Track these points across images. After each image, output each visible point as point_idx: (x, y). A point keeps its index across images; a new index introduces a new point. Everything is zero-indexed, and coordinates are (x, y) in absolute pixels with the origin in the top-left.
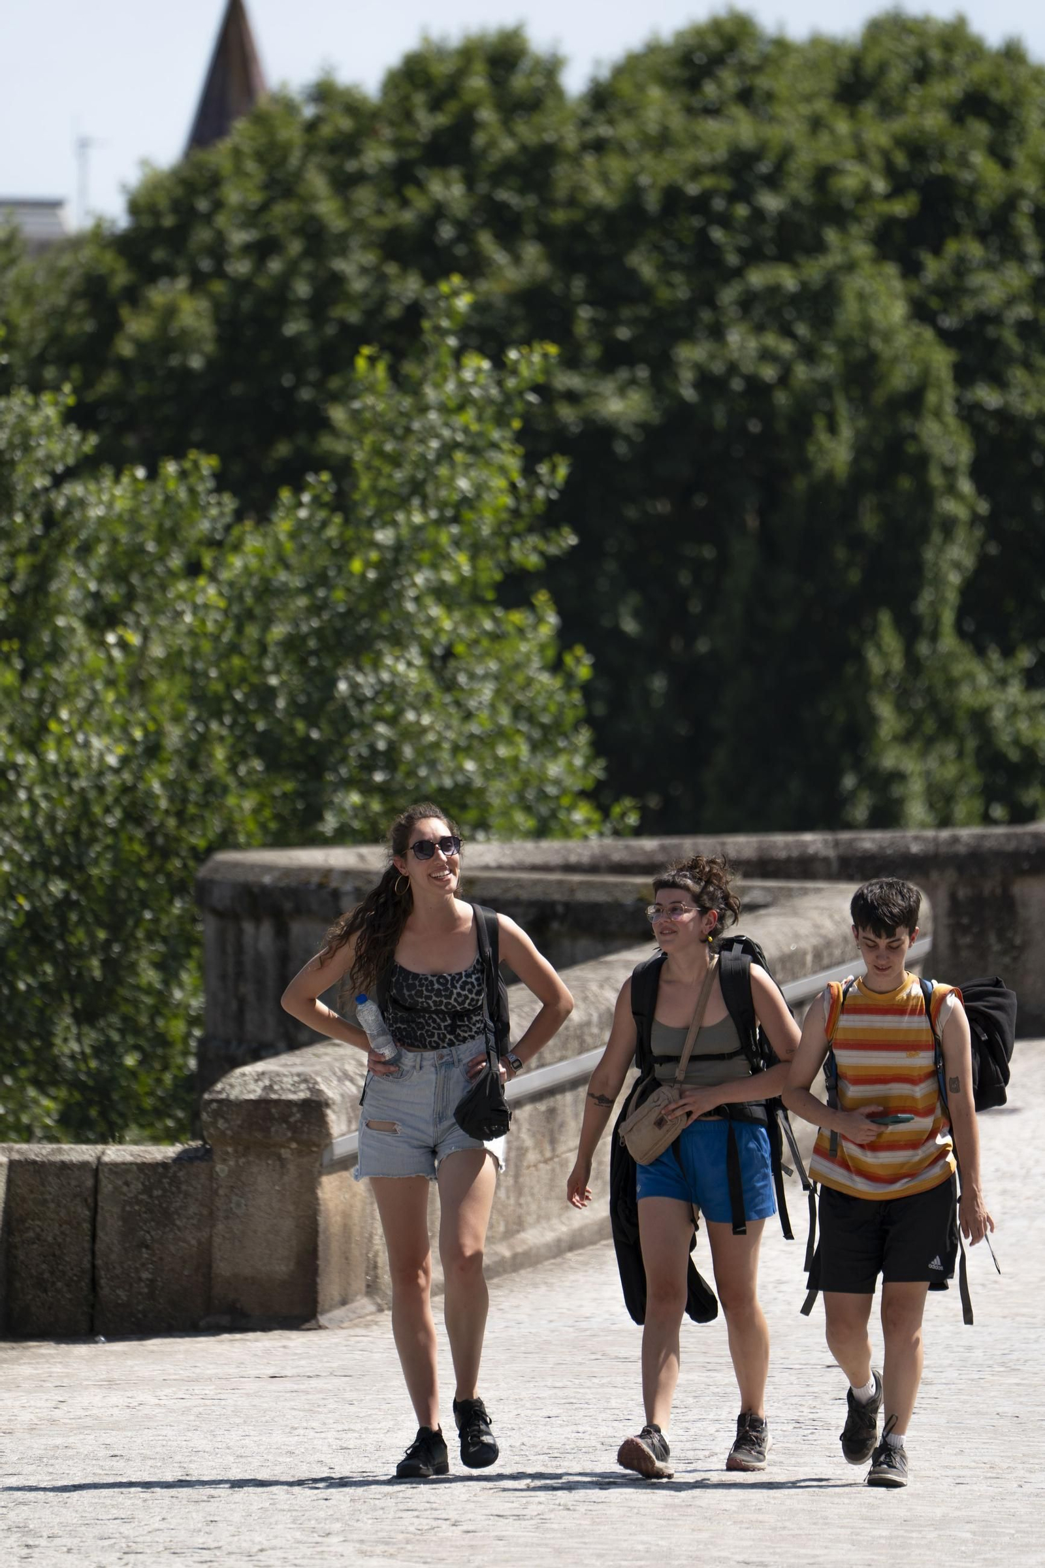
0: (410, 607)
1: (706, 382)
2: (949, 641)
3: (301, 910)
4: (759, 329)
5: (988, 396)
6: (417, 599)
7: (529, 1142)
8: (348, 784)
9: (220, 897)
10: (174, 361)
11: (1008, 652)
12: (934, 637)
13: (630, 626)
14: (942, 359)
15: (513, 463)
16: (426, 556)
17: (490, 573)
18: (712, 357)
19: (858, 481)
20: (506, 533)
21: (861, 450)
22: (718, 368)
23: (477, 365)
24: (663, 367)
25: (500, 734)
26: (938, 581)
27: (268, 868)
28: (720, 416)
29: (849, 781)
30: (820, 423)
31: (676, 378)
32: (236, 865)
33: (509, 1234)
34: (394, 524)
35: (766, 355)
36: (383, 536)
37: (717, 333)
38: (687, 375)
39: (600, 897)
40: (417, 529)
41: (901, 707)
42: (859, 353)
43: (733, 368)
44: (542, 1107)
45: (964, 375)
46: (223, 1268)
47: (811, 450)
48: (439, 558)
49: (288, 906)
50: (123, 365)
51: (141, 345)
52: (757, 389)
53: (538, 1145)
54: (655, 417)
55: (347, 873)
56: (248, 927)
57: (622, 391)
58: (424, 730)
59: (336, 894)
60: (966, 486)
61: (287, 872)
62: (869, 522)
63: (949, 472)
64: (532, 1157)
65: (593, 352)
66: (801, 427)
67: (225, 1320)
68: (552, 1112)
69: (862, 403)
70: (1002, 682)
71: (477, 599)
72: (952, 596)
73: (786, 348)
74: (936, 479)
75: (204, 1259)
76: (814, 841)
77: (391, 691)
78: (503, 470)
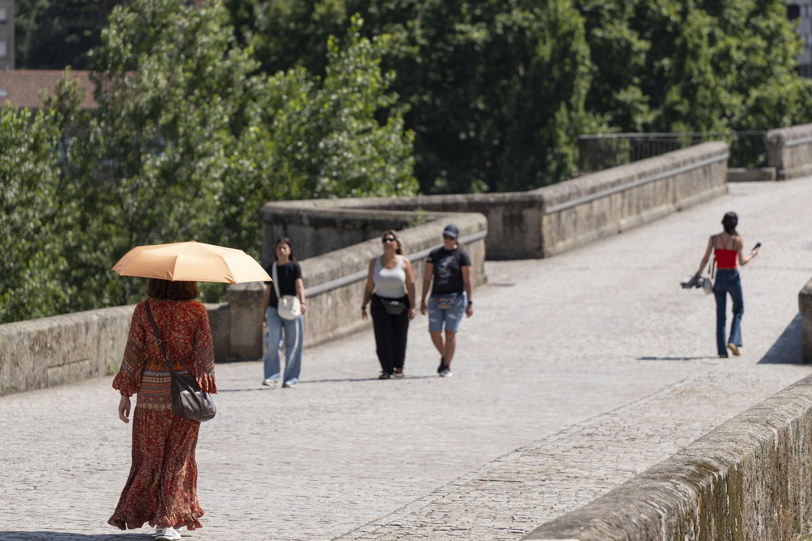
0: (343, 119)
1: (506, 28)
2: (582, 113)
3: (291, 222)
4: (523, 10)
5: (598, 33)
6: (346, 117)
7: (339, 300)
8: (325, 176)
9: (267, 217)
10: (332, 21)
11: (602, 115)
12: (577, 111)
13: (481, 106)
14: (580, 21)
15: (378, 73)
16: (348, 103)
17: (372, 108)
18: (508, 19)
19: (553, 60)
20: (376, 95)
21: (554, 51)
22: (509, 23)
23: (365, 42)
24: (490, 23)
25: (373, 159)
26: (579, 93)
27: (280, 209)
28: (510, 39)
29: (550, 157)
30: (541, 41)
31: (495, 27)
32: (272, 208)
33: (332, 330)
34: (337, 93)
35: (525, 19)
36: (334, 97)
37: (509, 11)
38: (499, 25)
39: (382, 218)
40: (345, 95)
41: (567, 133)
42: (552, 18)
43: (514, 23)
44: (345, 289)
45: (588, 26)
46: (233, 342)
47: (537, 49)
48: (353, 103)
49: (287, 220)
50: (316, 22)
51: (322, 16)
52: (522, 30)
53: (343, 301)
54: (489, 39)
55: (305, 211)
56: (275, 227)
57: (478, 30)
58: (349, 159)
59: (301, 217)
60: (588, 62)
61: (287, 210)
62: (556, 73)
63: (583, 57)
64: (341, 305)
65: (468, 18)
66: (535, 41)
67: (234, 359)
68: (348, 291)
69: (554, 35)
70: (600, 125)
71: (367, 116)
72: (583, 98)
73: (531, 16)
74: (579, 58)
75: (228, 339)
76: (460, 198)
77: (337, 146)
78: (375, 76)
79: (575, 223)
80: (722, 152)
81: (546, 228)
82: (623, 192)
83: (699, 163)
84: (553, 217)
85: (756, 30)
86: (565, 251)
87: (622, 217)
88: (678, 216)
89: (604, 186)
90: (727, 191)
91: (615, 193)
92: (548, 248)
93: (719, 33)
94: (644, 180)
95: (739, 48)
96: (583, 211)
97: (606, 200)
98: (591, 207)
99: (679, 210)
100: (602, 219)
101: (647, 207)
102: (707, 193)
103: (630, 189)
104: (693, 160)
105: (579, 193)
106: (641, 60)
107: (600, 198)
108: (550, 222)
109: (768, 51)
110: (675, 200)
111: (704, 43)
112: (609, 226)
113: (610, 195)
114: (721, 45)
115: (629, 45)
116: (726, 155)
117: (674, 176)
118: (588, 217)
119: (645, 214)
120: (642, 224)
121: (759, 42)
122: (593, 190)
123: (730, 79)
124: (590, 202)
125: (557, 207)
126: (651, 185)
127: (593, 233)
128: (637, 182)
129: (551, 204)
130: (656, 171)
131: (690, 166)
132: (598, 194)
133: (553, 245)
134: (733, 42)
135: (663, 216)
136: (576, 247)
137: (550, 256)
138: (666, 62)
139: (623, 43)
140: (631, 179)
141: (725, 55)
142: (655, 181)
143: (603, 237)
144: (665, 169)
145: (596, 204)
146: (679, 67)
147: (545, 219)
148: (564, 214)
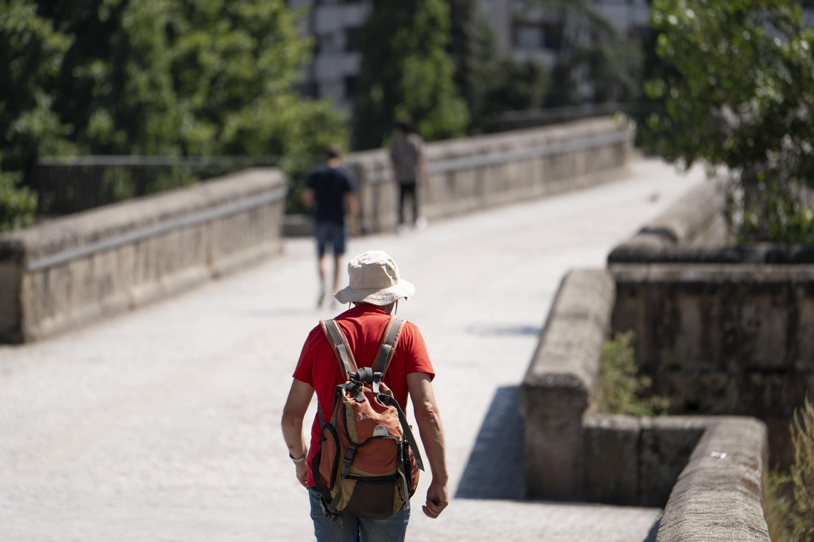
79: (69, 289)
80: (275, 187)
81: (28, 296)
82: (137, 243)
83: (245, 203)
84: (39, 278)
85: (237, 22)
86: (56, 334)
87: (135, 282)
88: (213, 287)
89: (109, 232)
90: (281, 252)
91: (127, 244)
92: (30, 327)
93: (182, 25)
94: (168, 225)
95: (213, 49)
96: (79, 269)
97: (113, 256)
98: (92, 267)
99: (216, 276)
100: (106, 285)
101: (170, 268)
102: (252, 252)
103: (147, 239)
104: (235, 197)
105: (75, 240)
106: (55, 64)
107: (105, 251)
108: (33, 286)
109: (256, 54)
110: (209, 261)
111: (158, 39)
112: (117, 298)
113: (118, 248)
114: (185, 44)
115: (36, 41)
116: (280, 193)
117: (209, 222)
118: (88, 281)
119: (168, 281)
120: (162, 297)
121: (243, 40)
122: (95, 237)
123: (198, 100)
124: (90, 256)
125: (45, 261)
126: (175, 236)
127: (93, 307)
128: (157, 227)
129: (36, 255)
130: (182, 212)
131: (231, 207)
132: (103, 244)
133: (37, 321)
134: (201, 38)
135: (192, 286)
136: (71, 328)
137: (33, 340)
138: (98, 69)
139: (27, 38)
140: (149, 222)
141: (192, 59)
142: (181, 228)
143: (108, 314)
144: (197, 209)
145: (98, 260)
146: (119, 78)
147: (27, 281)
148: (53, 274)
